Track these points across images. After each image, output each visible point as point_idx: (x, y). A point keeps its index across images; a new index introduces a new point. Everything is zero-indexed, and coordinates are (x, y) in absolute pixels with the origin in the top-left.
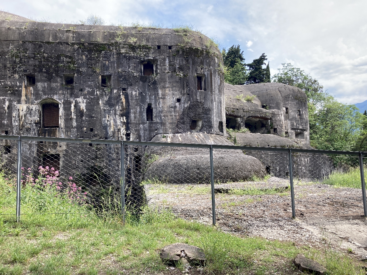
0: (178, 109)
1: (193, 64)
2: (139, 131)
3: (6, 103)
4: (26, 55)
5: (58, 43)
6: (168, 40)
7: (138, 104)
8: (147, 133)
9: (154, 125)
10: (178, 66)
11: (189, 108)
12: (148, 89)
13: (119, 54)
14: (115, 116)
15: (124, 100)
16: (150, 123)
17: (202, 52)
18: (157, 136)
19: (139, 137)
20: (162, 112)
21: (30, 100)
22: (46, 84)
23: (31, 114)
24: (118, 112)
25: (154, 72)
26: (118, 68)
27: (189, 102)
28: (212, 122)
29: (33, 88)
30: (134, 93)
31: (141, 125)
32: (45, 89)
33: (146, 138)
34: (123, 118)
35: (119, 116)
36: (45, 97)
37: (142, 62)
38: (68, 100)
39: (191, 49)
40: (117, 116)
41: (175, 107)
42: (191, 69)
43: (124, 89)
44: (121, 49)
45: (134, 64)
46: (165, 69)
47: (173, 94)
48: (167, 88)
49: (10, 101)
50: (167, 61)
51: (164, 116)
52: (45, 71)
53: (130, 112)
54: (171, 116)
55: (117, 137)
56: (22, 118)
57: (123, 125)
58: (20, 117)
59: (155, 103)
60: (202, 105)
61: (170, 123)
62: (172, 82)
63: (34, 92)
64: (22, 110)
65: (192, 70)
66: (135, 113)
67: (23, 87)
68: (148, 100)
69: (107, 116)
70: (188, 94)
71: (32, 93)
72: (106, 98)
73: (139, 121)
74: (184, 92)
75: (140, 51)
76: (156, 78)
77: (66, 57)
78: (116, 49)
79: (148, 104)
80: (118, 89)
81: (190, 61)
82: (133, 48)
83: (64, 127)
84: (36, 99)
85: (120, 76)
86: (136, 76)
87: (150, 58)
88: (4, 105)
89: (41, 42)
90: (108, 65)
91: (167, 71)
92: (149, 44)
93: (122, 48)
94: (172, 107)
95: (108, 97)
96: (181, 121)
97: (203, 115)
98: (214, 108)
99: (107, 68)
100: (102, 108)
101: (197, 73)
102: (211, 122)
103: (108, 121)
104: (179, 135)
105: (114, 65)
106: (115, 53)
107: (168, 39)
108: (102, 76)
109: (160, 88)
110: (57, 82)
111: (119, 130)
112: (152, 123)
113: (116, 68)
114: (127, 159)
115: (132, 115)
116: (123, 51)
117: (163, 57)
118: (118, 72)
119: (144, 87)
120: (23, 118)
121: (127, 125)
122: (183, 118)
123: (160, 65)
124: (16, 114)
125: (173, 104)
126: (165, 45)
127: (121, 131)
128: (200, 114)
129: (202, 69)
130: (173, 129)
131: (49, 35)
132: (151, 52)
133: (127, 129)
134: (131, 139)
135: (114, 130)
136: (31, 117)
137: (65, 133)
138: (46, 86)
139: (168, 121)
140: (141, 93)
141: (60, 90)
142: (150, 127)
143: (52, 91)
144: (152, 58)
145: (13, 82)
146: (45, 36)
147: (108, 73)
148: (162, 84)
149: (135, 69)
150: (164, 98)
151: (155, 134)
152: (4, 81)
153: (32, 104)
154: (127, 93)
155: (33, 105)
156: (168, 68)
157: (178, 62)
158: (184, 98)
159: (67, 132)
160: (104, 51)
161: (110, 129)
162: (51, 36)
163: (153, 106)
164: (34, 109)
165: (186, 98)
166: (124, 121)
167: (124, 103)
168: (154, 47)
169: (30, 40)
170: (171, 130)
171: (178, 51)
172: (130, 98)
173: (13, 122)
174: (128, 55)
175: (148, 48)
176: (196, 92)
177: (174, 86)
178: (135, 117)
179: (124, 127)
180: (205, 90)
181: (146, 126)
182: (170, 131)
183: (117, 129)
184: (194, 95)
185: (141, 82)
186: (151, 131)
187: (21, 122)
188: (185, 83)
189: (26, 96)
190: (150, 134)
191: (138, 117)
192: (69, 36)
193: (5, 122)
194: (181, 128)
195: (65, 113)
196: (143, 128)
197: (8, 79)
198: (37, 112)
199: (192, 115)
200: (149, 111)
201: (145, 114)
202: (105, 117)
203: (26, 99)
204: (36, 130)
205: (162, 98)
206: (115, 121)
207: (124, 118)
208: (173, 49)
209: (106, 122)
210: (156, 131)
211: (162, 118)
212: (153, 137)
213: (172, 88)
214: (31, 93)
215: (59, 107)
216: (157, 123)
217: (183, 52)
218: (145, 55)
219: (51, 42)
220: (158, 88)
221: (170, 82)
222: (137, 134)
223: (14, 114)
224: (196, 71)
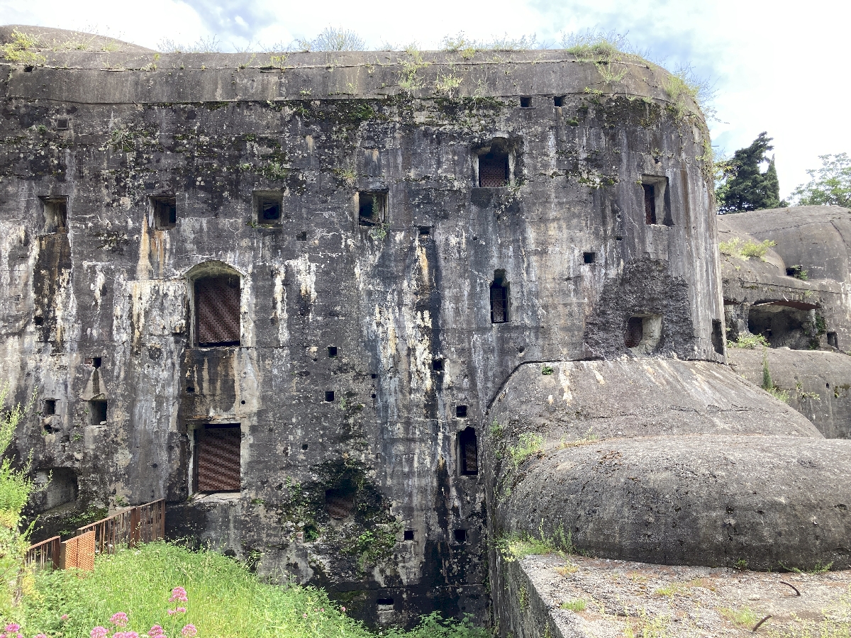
0: (586, 283)
1: (631, 146)
2: (470, 354)
3: (98, 279)
4: (153, 142)
5: (239, 104)
6: (553, 79)
7: (466, 271)
8: (493, 359)
9: (514, 335)
10: (584, 156)
11: (624, 280)
12: (494, 226)
13: (410, 127)
14: (400, 309)
15: (424, 262)
16: (502, 330)
17: (655, 109)
18: (523, 367)
19: (470, 372)
20: (537, 295)
21: (161, 267)
22: (204, 221)
23: (162, 309)
24: (408, 299)
25: (512, 176)
26: (407, 166)
27: (622, 262)
28: (695, 322)
29: (170, 233)
30: (453, 241)
31: (475, 336)
32: (201, 236)
33: (490, 374)
34: (422, 315)
35: (410, 309)
36: (203, 258)
37: (475, 148)
38: (264, 265)
39: (622, 100)
40: (403, 309)
41: (578, 278)
42: (625, 161)
43: (424, 231)
44: (415, 114)
45: (454, 153)
46: (546, 166)
47: (572, 240)
48: (554, 220)
49: (108, 272)
50: (551, 141)
51: (545, 307)
52: (202, 183)
53: (443, 297)
54: (565, 305)
55: (407, 373)
56: (138, 321)
57: (423, 335)
58: (135, 318)
59: (518, 266)
60: (660, 271)
61: (565, 329)
62: (567, 203)
63: (172, 245)
64: (140, 298)
65: (628, 166)
66: (457, 299)
67: (143, 231)
68: (495, 262)
69: (377, 310)
70: (619, 238)
71: (168, 246)
72: (373, 259)
73: (469, 322)
74: (605, 231)
75: (471, 116)
76: (518, 195)
77: (261, 141)
78: (400, 114)
79: (496, 271)
80: (409, 231)
81: (623, 138)
82: (449, 107)
83: (254, 345)
84: (177, 266)
85: (411, 191)
86: (459, 191)
87: (499, 135)
88: (92, 285)
89: (192, 103)
90: (379, 160)
91: (552, 172)
92: (497, 95)
93: (417, 110)
94: (569, 279)
95: (378, 254)
96: (598, 320)
97: (665, 302)
98: (698, 277)
99: (376, 170)
100: (361, 286)
101: (644, 175)
102: (692, 323)
103: (379, 324)
104: (593, 364)
105: (395, 159)
106: (398, 125)
107: (553, 76)
108: (362, 194)
109: (532, 223)
110: (234, 214)
111: (411, 351)
112: (508, 329)
113: (400, 168)
114: (435, 439)
115: (448, 306)
116: (420, 118)
117: (540, 129)
118: (408, 180)
119: (482, 221)
120: (142, 320)
121: (435, 335)
122: (603, 313)
123: (530, 154)
124: (122, 310)
125: (571, 270)
126: (545, 96)
127: (417, 353)
128: (657, 299)
129: (657, 162)
130: (574, 345)
131: (216, 84)
132: (503, 118)
133: (435, 347)
134: (447, 379)
135: (397, 350)
136: (162, 316)
137: (258, 361)
138: (205, 225)
139: (557, 323)
140: (475, 239)
141: (243, 237)
142: (502, 340)
143: (222, 240)
144: (506, 136)
145: (118, 218)
146: (203, 88)
147: (378, 184)
148: (538, 210)
149: (455, 169)
150: (543, 253)
151: (517, 363)
152: (93, 217)
153: (167, 278)
154: (434, 242)
155: (168, 283)
156: (553, 162)
157: (585, 141)
158: (606, 249)
159: (264, 361)
160: (366, 120)
161: (384, 348)
162: (219, 86)
163: (510, 277)
164: (171, 293)
165: (612, 251)
166: (426, 324)
167: (425, 271)
168: (511, 101)
169: (165, 100)
170: (565, 349)
171: (583, 111)
172: (442, 255)
173: (114, 332)
174: (435, 129)
175: (492, 107)
176: (643, 231)
177: (574, 216)
178: (457, 312)
179: (426, 343)
180: (668, 222)
181: (492, 336)
182: (565, 351)
183: (406, 348)
184: (636, 240)
185: (474, 208)
186: (503, 352)
187: (137, 334)
188: (608, 203)
189: (150, 256)
190: (501, 363)
191: (467, 311)
192: (268, 82)
193: (95, 333)
194: (597, 343)
195: (256, 305)
196: (483, 344)
197: (104, 209)
198: (179, 302)
199: (632, 300)
200: (500, 290)
201: (486, 302)
202: (372, 314)
203: (150, 267)
204: (175, 354)
205: (536, 253)
206: (399, 325)
207: (426, 314)
208: (570, 104)
209: (374, 327)
210: (521, 355)
211: (539, 312)
212: (513, 372)
213: (568, 220)
214: (165, 249)
215: (241, 287)
216: (523, 328)
217: (599, 112)
218: (484, 128)
219: (222, 103)
220: (524, 221)
221: (560, 204)
222: (463, 362)
223: (118, 310)
224: (640, 167)
